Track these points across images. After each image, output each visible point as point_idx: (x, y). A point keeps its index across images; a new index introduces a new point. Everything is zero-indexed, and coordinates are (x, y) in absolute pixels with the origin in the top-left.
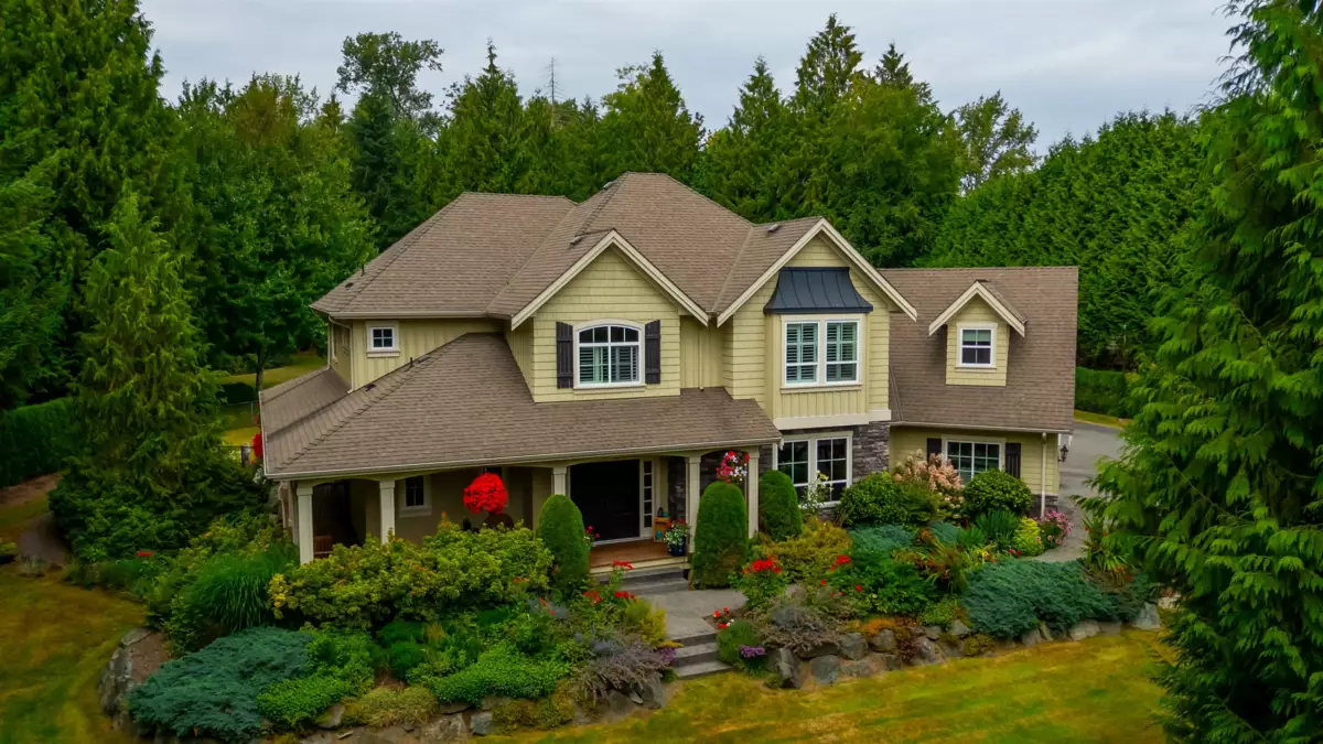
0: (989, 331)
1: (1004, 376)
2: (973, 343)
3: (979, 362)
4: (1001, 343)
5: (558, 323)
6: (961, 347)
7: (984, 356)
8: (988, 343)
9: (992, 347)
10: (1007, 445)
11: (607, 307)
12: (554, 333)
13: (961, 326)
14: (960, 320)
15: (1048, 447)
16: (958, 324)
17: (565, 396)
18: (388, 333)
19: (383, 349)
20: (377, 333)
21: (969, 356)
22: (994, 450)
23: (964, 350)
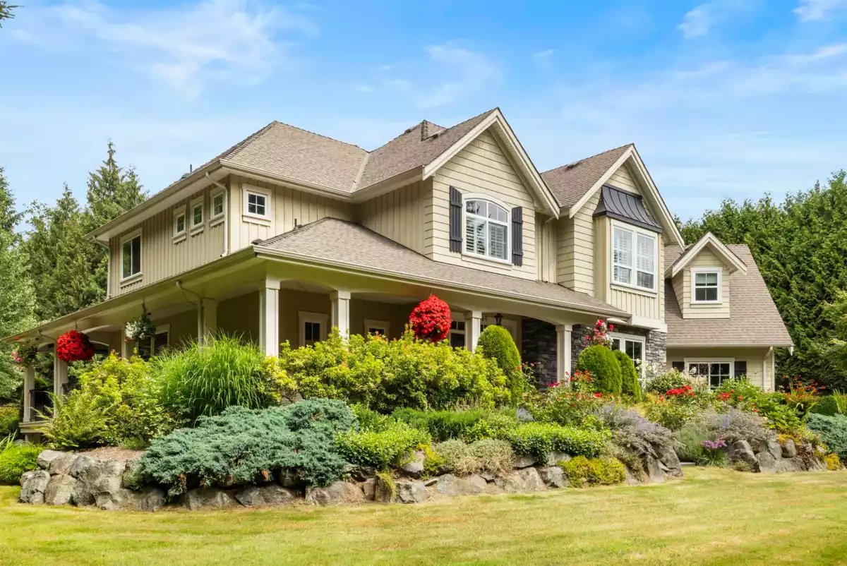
0: (715, 275)
1: (728, 310)
2: (704, 285)
3: (708, 299)
4: (725, 283)
5: (451, 187)
6: (694, 287)
7: (712, 294)
8: (716, 284)
9: (719, 288)
10: (736, 363)
11: (486, 185)
12: (447, 197)
13: (695, 270)
14: (693, 266)
15: (767, 363)
16: (692, 269)
17: (454, 259)
18: (261, 201)
19: (256, 215)
20: (252, 198)
21: (701, 295)
22: (726, 368)
23: (697, 290)
